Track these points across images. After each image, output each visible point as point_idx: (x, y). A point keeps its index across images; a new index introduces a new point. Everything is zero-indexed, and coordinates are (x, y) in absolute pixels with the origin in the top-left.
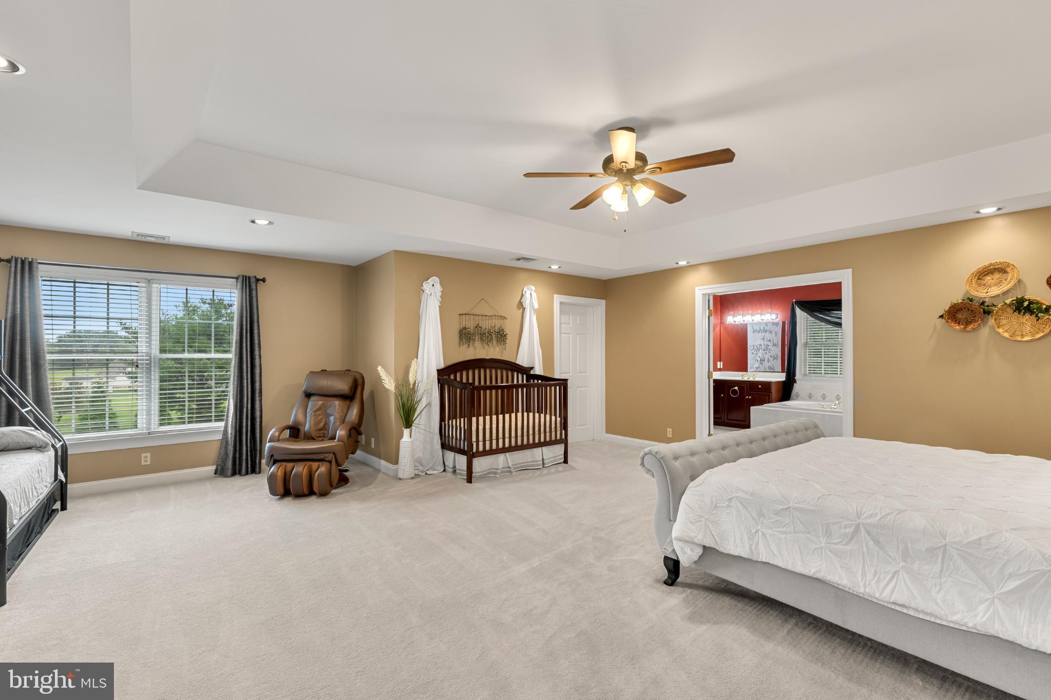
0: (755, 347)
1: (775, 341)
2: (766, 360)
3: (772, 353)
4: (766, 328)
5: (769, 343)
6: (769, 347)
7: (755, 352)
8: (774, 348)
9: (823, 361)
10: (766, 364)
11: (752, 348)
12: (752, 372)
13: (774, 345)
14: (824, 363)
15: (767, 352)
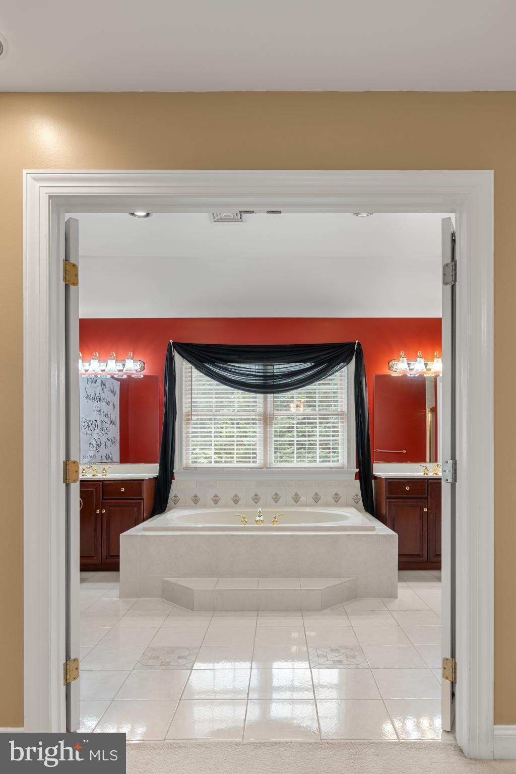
0: (90, 423)
1: (113, 418)
2: (103, 444)
3: (110, 435)
4: (103, 396)
5: (106, 420)
6: (107, 425)
7: (89, 432)
8: (111, 427)
9: (235, 443)
10: (104, 451)
11: (86, 424)
12: (86, 464)
13: (113, 423)
14: (237, 445)
15: (104, 432)
